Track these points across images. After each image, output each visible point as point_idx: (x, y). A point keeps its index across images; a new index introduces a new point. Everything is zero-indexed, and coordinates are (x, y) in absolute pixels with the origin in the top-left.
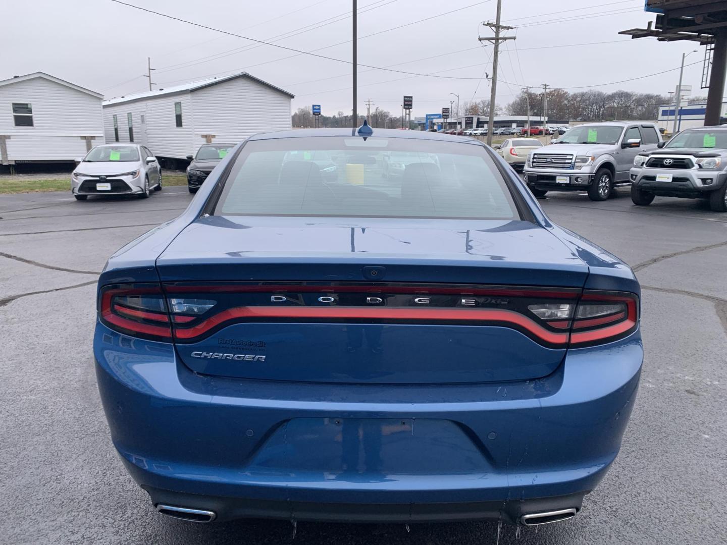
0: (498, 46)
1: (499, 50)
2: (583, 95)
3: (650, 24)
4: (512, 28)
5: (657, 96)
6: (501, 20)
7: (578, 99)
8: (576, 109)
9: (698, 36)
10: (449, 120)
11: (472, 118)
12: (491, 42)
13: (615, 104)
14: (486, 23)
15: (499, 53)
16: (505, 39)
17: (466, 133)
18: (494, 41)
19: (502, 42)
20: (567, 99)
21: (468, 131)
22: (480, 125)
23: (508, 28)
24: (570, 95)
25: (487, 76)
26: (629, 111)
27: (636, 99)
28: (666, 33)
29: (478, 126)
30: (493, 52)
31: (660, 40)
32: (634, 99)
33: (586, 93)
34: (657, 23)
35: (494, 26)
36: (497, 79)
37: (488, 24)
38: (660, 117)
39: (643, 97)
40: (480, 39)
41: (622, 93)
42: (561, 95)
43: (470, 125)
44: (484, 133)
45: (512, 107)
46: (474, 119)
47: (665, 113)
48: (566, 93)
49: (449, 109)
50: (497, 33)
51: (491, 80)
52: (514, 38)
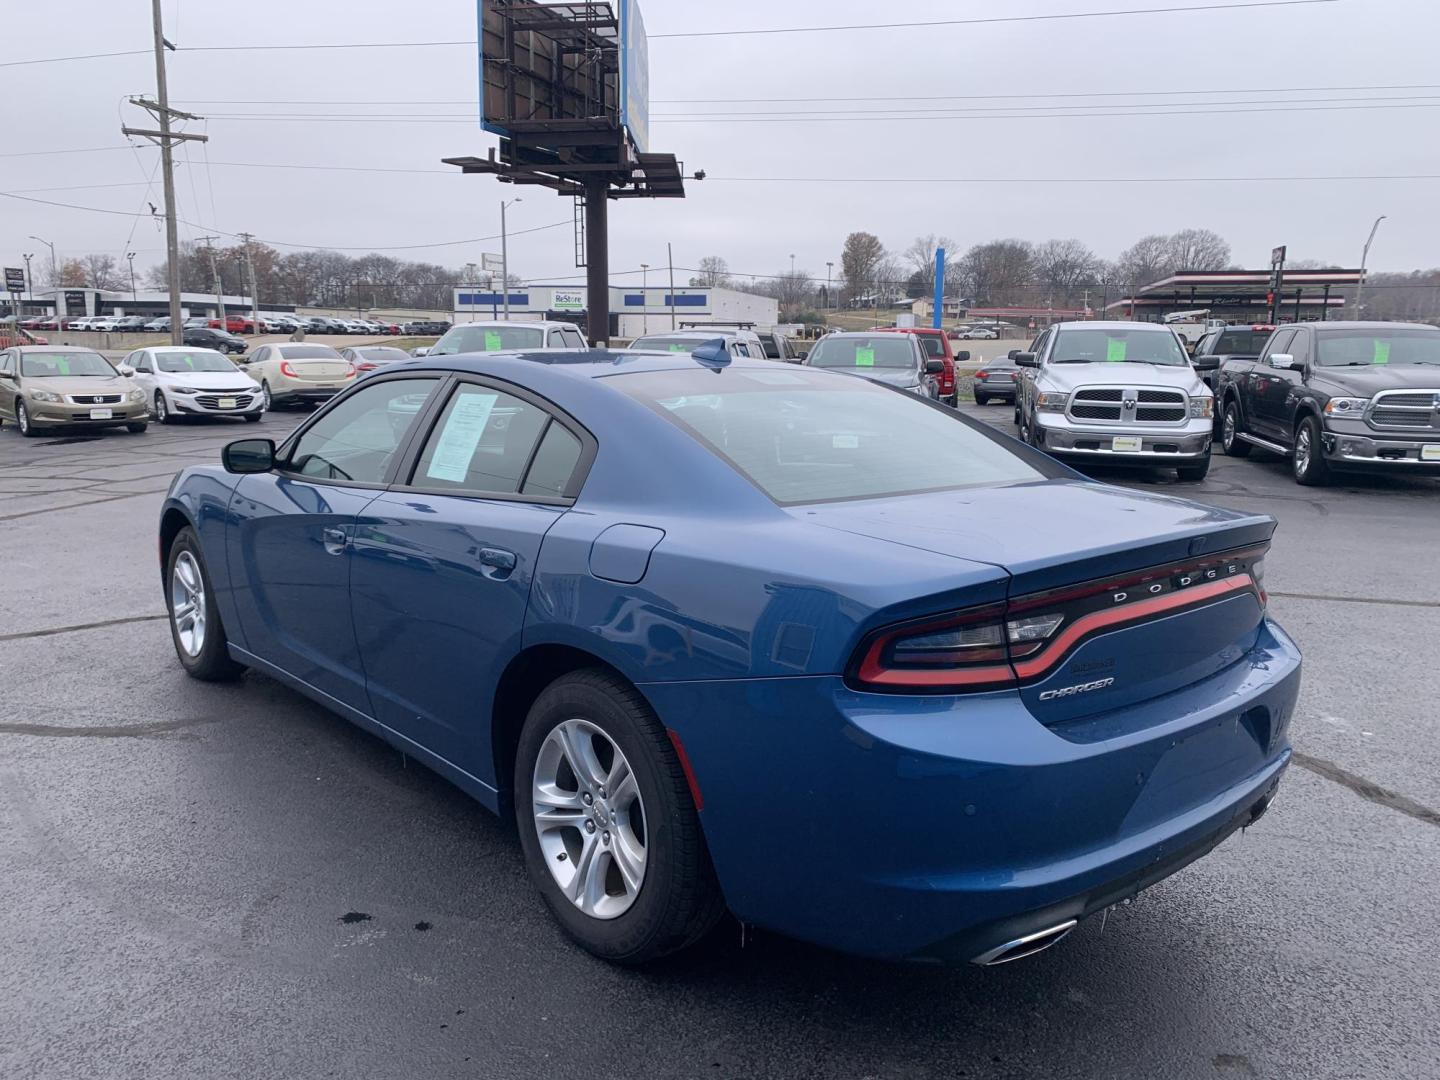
0: (169, 150)
1: (173, 158)
2: (308, 258)
3: (492, 152)
4: (195, 118)
5: (437, 268)
6: (169, 99)
7: (300, 265)
8: (301, 283)
9: (561, 181)
10: (25, 296)
11: (83, 293)
12: (154, 141)
13: (369, 279)
14: (137, 99)
15: (174, 164)
16: (184, 138)
17: (76, 326)
18: (159, 139)
19: (176, 144)
20: (277, 264)
21: (82, 323)
22: (103, 309)
23: (186, 116)
24: (281, 257)
25: (154, 210)
26: (395, 293)
27: (403, 272)
28: (517, 171)
29: (98, 312)
30: (161, 163)
31: (501, 180)
32: (399, 270)
33: (314, 255)
34: (502, 151)
35: (156, 108)
36: (178, 217)
37: (142, 102)
38: (457, 306)
39: (414, 268)
40: (127, 132)
41: (378, 260)
42: (263, 255)
43: (79, 309)
44: (121, 328)
45: (162, 273)
46: (86, 295)
47: (464, 299)
48: (273, 252)
49: (21, 270)
50: (165, 123)
51: (164, 218)
52: (204, 139)
